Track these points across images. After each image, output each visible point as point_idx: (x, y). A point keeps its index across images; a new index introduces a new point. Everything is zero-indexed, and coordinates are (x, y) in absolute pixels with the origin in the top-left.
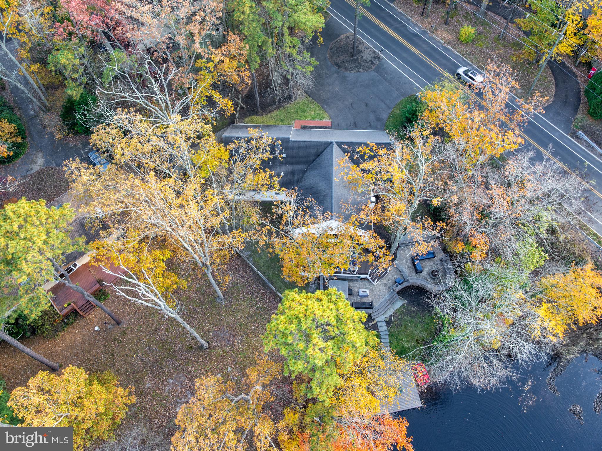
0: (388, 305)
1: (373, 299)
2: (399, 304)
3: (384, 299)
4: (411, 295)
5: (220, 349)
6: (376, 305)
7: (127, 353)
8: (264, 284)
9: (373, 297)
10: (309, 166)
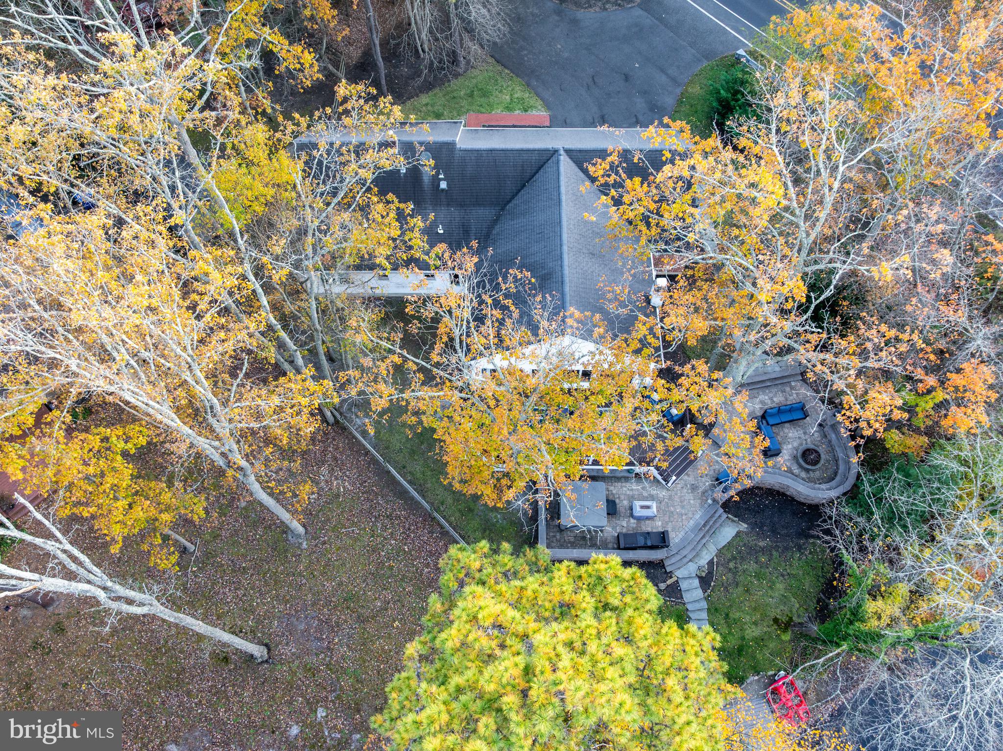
0: (703, 537)
1: (667, 523)
2: (729, 531)
3: (692, 522)
4: (757, 511)
5: (297, 662)
6: (675, 538)
7: (65, 680)
8: (403, 494)
9: (667, 519)
10: (503, 209)
